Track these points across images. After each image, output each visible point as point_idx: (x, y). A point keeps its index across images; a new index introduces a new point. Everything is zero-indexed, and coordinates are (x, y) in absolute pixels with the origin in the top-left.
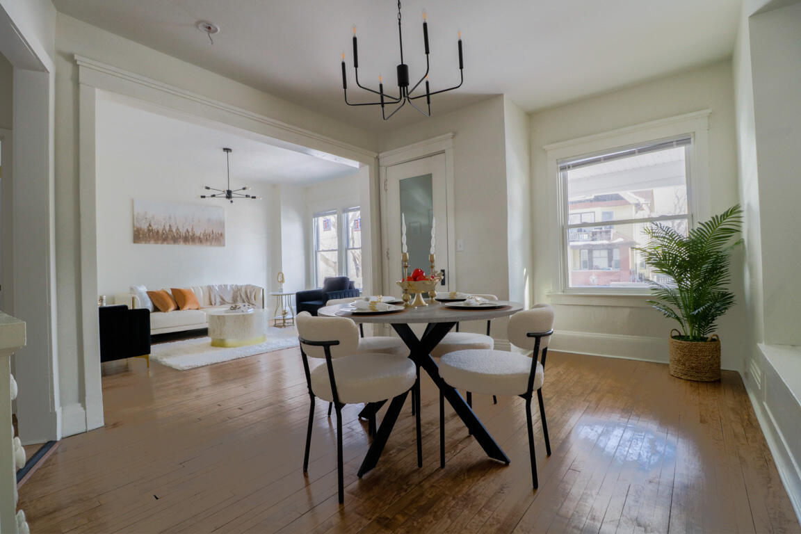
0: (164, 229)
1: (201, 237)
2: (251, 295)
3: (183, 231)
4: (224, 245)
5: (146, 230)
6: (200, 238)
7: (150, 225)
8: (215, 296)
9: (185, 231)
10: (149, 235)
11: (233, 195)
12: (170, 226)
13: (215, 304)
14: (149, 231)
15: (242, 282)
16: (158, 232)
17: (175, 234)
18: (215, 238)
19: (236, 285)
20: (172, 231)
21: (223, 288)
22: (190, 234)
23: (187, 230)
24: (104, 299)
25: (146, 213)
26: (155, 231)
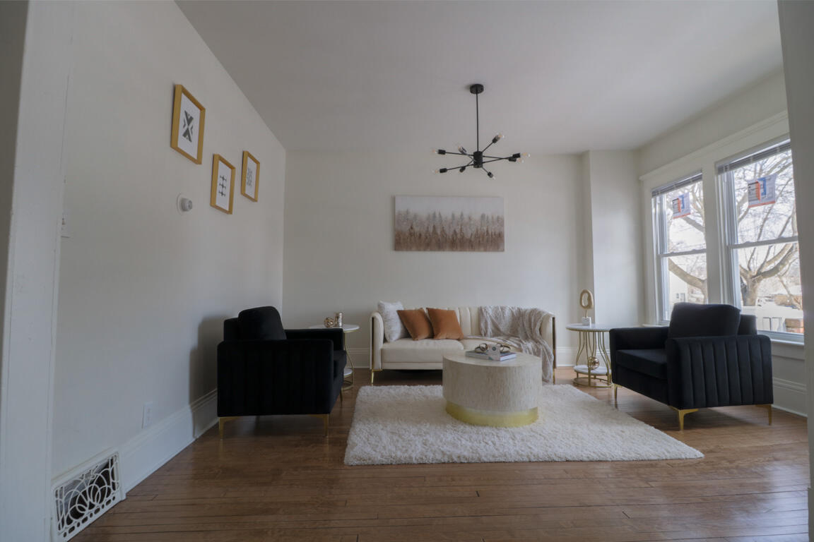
0: (427, 231)
1: (473, 240)
2: (535, 325)
3: (449, 233)
4: (503, 250)
5: (407, 234)
6: (470, 241)
7: (412, 228)
8: (486, 322)
9: (451, 233)
10: (411, 240)
11: (484, 159)
12: (434, 227)
13: (485, 335)
14: (411, 234)
15: (527, 305)
16: (420, 235)
17: (440, 237)
18: (490, 239)
19: (519, 309)
20: (437, 234)
21: (500, 312)
22: (459, 236)
23: (455, 231)
24: (341, 317)
25: (407, 212)
26: (418, 234)
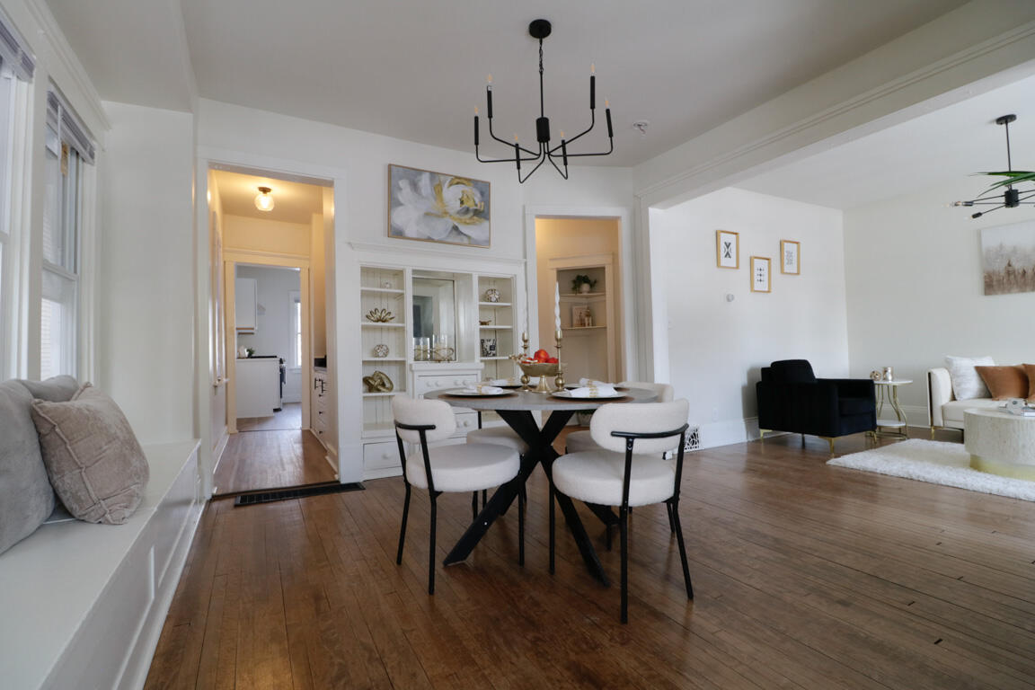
5: (1003, 273)
7: (1009, 265)
10: (1009, 280)
14: (1008, 273)
24: (890, 371)
25: (1001, 247)
26: (1021, 271)
